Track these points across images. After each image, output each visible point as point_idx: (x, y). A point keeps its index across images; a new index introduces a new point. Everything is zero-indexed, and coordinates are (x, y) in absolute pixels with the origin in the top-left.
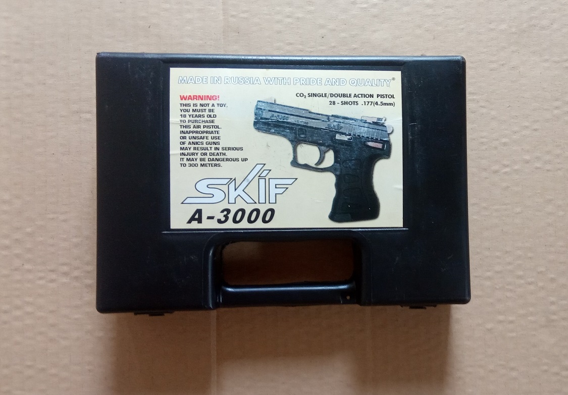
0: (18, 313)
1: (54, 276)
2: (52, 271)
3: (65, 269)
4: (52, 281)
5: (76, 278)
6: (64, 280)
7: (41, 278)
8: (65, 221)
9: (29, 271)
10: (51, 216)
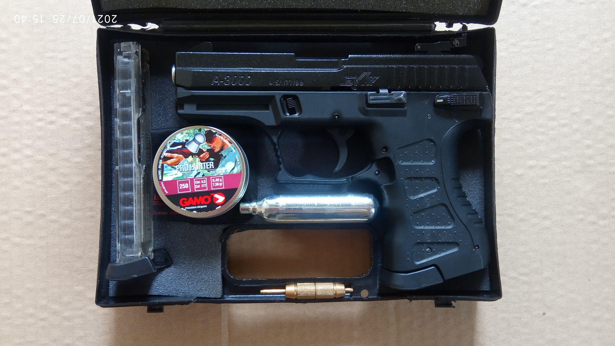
0: (16, 156)
1: (53, 118)
2: (51, 112)
3: (65, 110)
4: (52, 123)
5: (77, 119)
6: (64, 121)
7: (40, 120)
8: (64, 59)
9: (28, 112)
10: (50, 54)
